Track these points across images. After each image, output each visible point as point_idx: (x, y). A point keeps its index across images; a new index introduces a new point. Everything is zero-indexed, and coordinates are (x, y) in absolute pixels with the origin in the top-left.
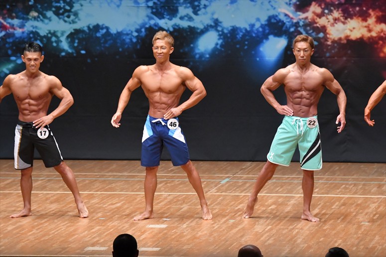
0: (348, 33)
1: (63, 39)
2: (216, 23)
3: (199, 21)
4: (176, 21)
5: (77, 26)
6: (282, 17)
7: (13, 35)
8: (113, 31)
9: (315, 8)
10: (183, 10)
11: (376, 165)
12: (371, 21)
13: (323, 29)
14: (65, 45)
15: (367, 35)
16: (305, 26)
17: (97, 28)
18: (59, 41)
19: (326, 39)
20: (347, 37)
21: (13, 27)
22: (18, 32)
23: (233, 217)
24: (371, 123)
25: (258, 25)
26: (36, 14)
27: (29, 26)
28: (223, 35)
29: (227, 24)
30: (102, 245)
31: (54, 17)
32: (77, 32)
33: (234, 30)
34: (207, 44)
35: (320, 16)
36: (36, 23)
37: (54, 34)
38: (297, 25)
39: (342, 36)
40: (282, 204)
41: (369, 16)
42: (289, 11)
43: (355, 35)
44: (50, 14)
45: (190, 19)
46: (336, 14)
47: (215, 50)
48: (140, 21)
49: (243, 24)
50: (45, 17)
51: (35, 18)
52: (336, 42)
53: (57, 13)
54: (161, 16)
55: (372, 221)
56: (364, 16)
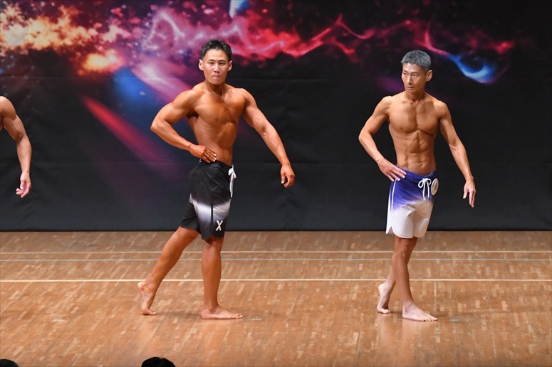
0: (30, 39)
11: (75, 235)
12: (64, 22)
15: (59, 43)
20: (29, 46)
39: (22, 44)
41: (61, 14)
43: (41, 43)
46: (11, 11)
52: (14, 53)
55: (69, 316)
56: (53, 16)
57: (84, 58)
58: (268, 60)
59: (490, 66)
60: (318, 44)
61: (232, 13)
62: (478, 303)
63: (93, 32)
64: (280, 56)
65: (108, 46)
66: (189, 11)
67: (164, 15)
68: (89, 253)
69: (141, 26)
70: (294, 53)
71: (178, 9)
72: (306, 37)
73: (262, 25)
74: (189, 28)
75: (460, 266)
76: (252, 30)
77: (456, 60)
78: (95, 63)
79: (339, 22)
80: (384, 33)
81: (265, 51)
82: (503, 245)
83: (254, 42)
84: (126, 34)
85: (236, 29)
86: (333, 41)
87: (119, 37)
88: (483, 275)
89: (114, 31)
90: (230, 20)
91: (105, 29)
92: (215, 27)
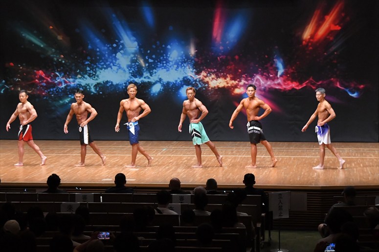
0: (218, 84)
1: (92, 87)
2: (160, 80)
3: (153, 79)
4: (142, 79)
5: (98, 81)
6: (189, 77)
7: (70, 85)
8: (114, 83)
9: (203, 73)
10: (146, 74)
11: (231, 142)
12: (228, 79)
13: (207, 83)
14: (93, 90)
15: (227, 85)
16: (199, 81)
17: (107, 82)
18: (90, 88)
19: (209, 87)
20: (218, 86)
21: (70, 82)
22: (72, 84)
23: (168, 166)
24: (232, 128)
25: (179, 81)
26: (80, 76)
27: (77, 81)
28: (163, 85)
29: (165, 80)
30: (110, 178)
31: (88, 78)
32: (98, 84)
33: (168, 83)
34: (156, 89)
35: (206, 77)
36: (80, 80)
37: (88, 85)
38: (196, 81)
39: (216, 86)
40: (189, 160)
42: (193, 75)
43: (221, 85)
44: (86, 76)
45: (149, 78)
46: (213, 76)
47: (160, 91)
48: (126, 79)
49: (172, 80)
50: (84, 77)
51: (80, 78)
52: (214, 88)
53: (89, 76)
54: (136, 77)
55: (229, 167)
56: (225, 77)
57: (234, 90)
58: (289, 90)
59: (357, 92)
60: (305, 85)
61: (278, 76)
62: (353, 165)
63: (237, 82)
64: (293, 89)
65: (241, 86)
66: (266, 76)
67: (258, 77)
68: (235, 148)
69: (251, 80)
70: (297, 88)
71: (262, 75)
72: (301, 83)
73: (288, 80)
74: (265, 80)
75: (348, 153)
76: (284, 81)
77: (347, 90)
78: (237, 91)
79: (311, 79)
80: (325, 82)
81: (288, 87)
82: (361, 147)
83: (285, 85)
84: (246, 83)
85: (279, 81)
86: (309, 85)
87: (244, 83)
88: (355, 156)
89: (243, 82)
90: (278, 78)
91: (240, 81)
92: (273, 80)
